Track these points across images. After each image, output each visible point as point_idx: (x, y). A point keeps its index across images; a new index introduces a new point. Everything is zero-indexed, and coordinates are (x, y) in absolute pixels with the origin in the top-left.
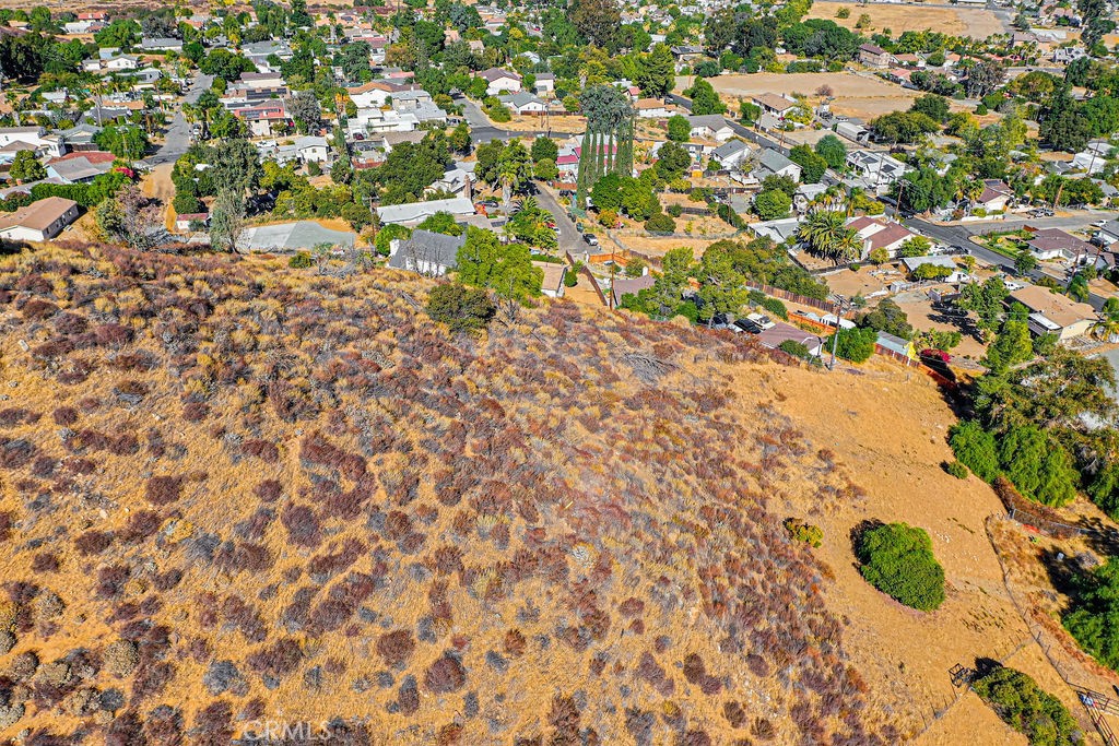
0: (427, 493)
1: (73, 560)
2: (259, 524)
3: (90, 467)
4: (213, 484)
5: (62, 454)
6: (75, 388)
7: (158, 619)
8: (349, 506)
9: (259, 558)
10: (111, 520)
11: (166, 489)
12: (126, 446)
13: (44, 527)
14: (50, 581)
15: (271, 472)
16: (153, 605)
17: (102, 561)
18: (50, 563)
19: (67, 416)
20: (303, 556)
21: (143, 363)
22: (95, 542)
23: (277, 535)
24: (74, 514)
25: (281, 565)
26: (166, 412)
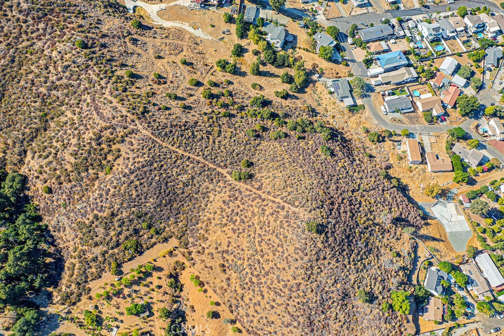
24: (278, 261)
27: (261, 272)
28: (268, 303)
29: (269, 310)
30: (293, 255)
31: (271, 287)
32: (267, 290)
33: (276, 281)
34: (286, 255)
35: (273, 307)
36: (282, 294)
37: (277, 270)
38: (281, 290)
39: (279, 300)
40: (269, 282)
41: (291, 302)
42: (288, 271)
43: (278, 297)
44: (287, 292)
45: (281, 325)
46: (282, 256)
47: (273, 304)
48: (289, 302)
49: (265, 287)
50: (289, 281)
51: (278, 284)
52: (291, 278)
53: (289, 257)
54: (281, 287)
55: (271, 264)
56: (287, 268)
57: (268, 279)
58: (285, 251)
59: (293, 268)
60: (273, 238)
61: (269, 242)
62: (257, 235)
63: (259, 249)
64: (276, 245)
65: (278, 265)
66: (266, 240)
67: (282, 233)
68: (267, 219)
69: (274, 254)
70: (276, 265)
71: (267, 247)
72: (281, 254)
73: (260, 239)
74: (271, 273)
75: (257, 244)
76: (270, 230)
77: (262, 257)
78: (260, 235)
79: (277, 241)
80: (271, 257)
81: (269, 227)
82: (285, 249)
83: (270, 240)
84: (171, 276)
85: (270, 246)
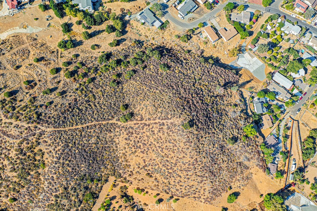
27: (172, 165)
28: (185, 178)
29: (188, 181)
30: (185, 147)
31: (182, 169)
32: (180, 172)
33: (183, 165)
34: (180, 149)
35: (189, 178)
36: (190, 170)
37: (180, 160)
38: (188, 168)
39: (190, 173)
40: (179, 168)
41: (197, 171)
42: (186, 156)
43: (188, 172)
44: (192, 167)
45: (198, 184)
46: (179, 151)
47: (188, 177)
48: (196, 171)
49: (178, 171)
50: (190, 161)
51: (185, 166)
52: (190, 159)
53: (183, 150)
54: (187, 166)
55: (175, 158)
56: (185, 156)
57: (178, 167)
58: (179, 148)
59: (188, 154)
60: (168, 144)
61: (167, 148)
62: (157, 148)
63: (163, 154)
64: (172, 147)
65: (179, 157)
66: (165, 148)
67: (171, 139)
68: (158, 136)
69: (174, 152)
70: (178, 157)
71: (167, 151)
72: (178, 150)
73: (161, 149)
74: (177, 163)
75: (161, 152)
76: (163, 141)
77: (168, 157)
78: (159, 147)
79: (171, 145)
80: (173, 155)
81: (162, 139)
82: (178, 146)
83: (167, 146)
84: (123, 197)
85: (169, 149)
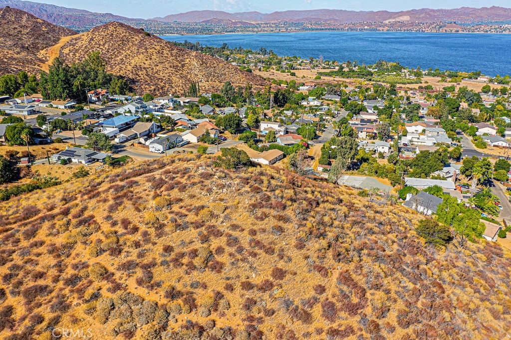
0: (392, 317)
1: (238, 290)
2: (312, 302)
3: (255, 255)
4: (298, 278)
5: (246, 246)
6: (259, 222)
7: (261, 327)
8: (353, 309)
9: (307, 318)
10: (256, 280)
11: (280, 274)
12: (270, 251)
13: (233, 273)
14: (228, 295)
15: (323, 282)
16: (260, 320)
17: (249, 294)
18: (230, 288)
19: (253, 232)
20: (326, 325)
21: (286, 220)
22: (248, 286)
23: (317, 311)
24: (244, 271)
25: (315, 325)
26: (288, 243)
